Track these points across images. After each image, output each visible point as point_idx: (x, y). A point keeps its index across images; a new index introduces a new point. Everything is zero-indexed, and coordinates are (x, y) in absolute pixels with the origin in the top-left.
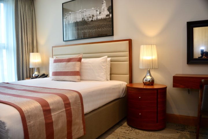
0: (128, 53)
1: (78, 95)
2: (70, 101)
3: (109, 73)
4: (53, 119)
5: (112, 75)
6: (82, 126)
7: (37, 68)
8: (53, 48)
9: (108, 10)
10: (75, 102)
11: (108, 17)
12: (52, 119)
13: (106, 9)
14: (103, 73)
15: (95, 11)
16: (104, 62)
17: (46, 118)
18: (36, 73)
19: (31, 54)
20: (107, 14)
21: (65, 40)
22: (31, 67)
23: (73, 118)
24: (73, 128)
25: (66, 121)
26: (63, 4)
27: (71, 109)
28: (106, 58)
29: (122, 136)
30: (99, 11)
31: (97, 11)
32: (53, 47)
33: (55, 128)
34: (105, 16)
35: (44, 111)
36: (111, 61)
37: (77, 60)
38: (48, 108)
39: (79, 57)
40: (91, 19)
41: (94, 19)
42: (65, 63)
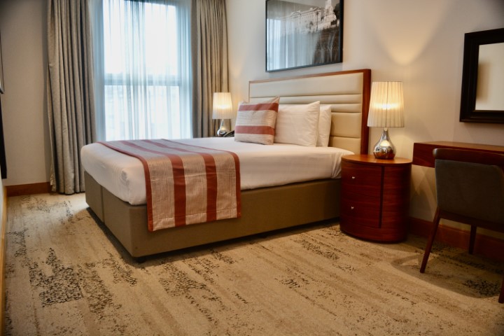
0: (361, 96)
1: (232, 157)
2: (217, 164)
3: (328, 134)
4: (186, 183)
5: (335, 138)
6: (235, 204)
7: (225, 120)
8: (251, 84)
9: (335, 12)
10: (225, 168)
11: (334, 26)
12: (184, 181)
13: (331, 11)
14: (309, 133)
15: (314, 14)
16: (312, 112)
17: (175, 179)
18: (223, 129)
20: (332, 20)
21: (268, 69)
22: (215, 116)
23: (218, 188)
24: (218, 202)
25: (206, 189)
27: (216, 174)
28: (316, 105)
29: (322, 242)
30: (320, 13)
31: (317, 14)
32: (250, 82)
33: (187, 194)
34: (330, 23)
35: (175, 170)
36: (333, 111)
37: (269, 107)
38: (180, 167)
39: (273, 102)
40: (308, 30)
41: (312, 31)
42: (252, 111)
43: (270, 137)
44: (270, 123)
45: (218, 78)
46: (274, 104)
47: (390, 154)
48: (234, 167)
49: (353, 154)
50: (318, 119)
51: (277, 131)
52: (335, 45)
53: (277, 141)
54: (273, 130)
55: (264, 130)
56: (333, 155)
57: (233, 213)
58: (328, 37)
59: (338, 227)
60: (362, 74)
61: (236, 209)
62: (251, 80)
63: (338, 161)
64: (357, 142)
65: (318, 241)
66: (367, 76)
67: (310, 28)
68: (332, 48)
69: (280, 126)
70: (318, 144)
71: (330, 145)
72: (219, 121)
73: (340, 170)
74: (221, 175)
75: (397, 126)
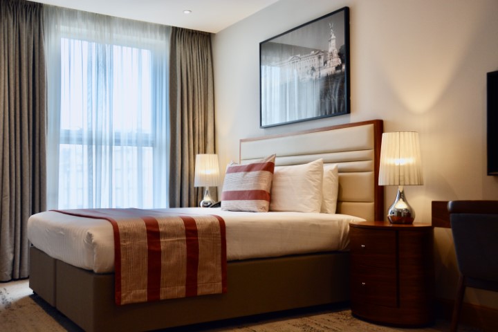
0: (372, 151)
1: (217, 221)
2: (198, 227)
3: (334, 198)
4: (162, 248)
5: (344, 203)
6: (220, 277)
7: (210, 188)
8: (243, 144)
9: (340, 55)
10: (208, 232)
11: (339, 71)
12: (160, 246)
13: (335, 55)
15: (316, 58)
16: (314, 172)
17: (149, 243)
18: (207, 199)
19: (198, 156)
20: (336, 64)
21: (263, 124)
22: (197, 184)
23: (200, 256)
24: (200, 274)
25: (185, 257)
26: (261, 44)
27: (197, 240)
28: (319, 163)
30: (323, 57)
31: (320, 58)
32: (241, 141)
33: (163, 262)
34: (334, 68)
35: (149, 232)
36: (340, 171)
37: (263, 167)
38: (156, 230)
39: (268, 161)
40: (309, 76)
41: (314, 78)
42: (243, 173)
43: (265, 203)
44: (264, 186)
45: (202, 137)
46: (269, 163)
47: (407, 216)
48: (219, 232)
49: (364, 220)
50: (322, 179)
51: (273, 196)
52: (340, 94)
53: (273, 209)
54: (268, 196)
55: (257, 195)
56: (341, 222)
57: (217, 288)
58: (332, 84)
59: (349, 312)
60: (371, 126)
61: (220, 283)
62: (243, 138)
63: (346, 229)
64: (370, 206)
65: (323, 325)
66: (379, 127)
67: (312, 75)
68: (337, 97)
69: (276, 190)
70: (323, 210)
71: (338, 211)
72: (203, 189)
73: (349, 241)
74: (203, 241)
75: (413, 183)
